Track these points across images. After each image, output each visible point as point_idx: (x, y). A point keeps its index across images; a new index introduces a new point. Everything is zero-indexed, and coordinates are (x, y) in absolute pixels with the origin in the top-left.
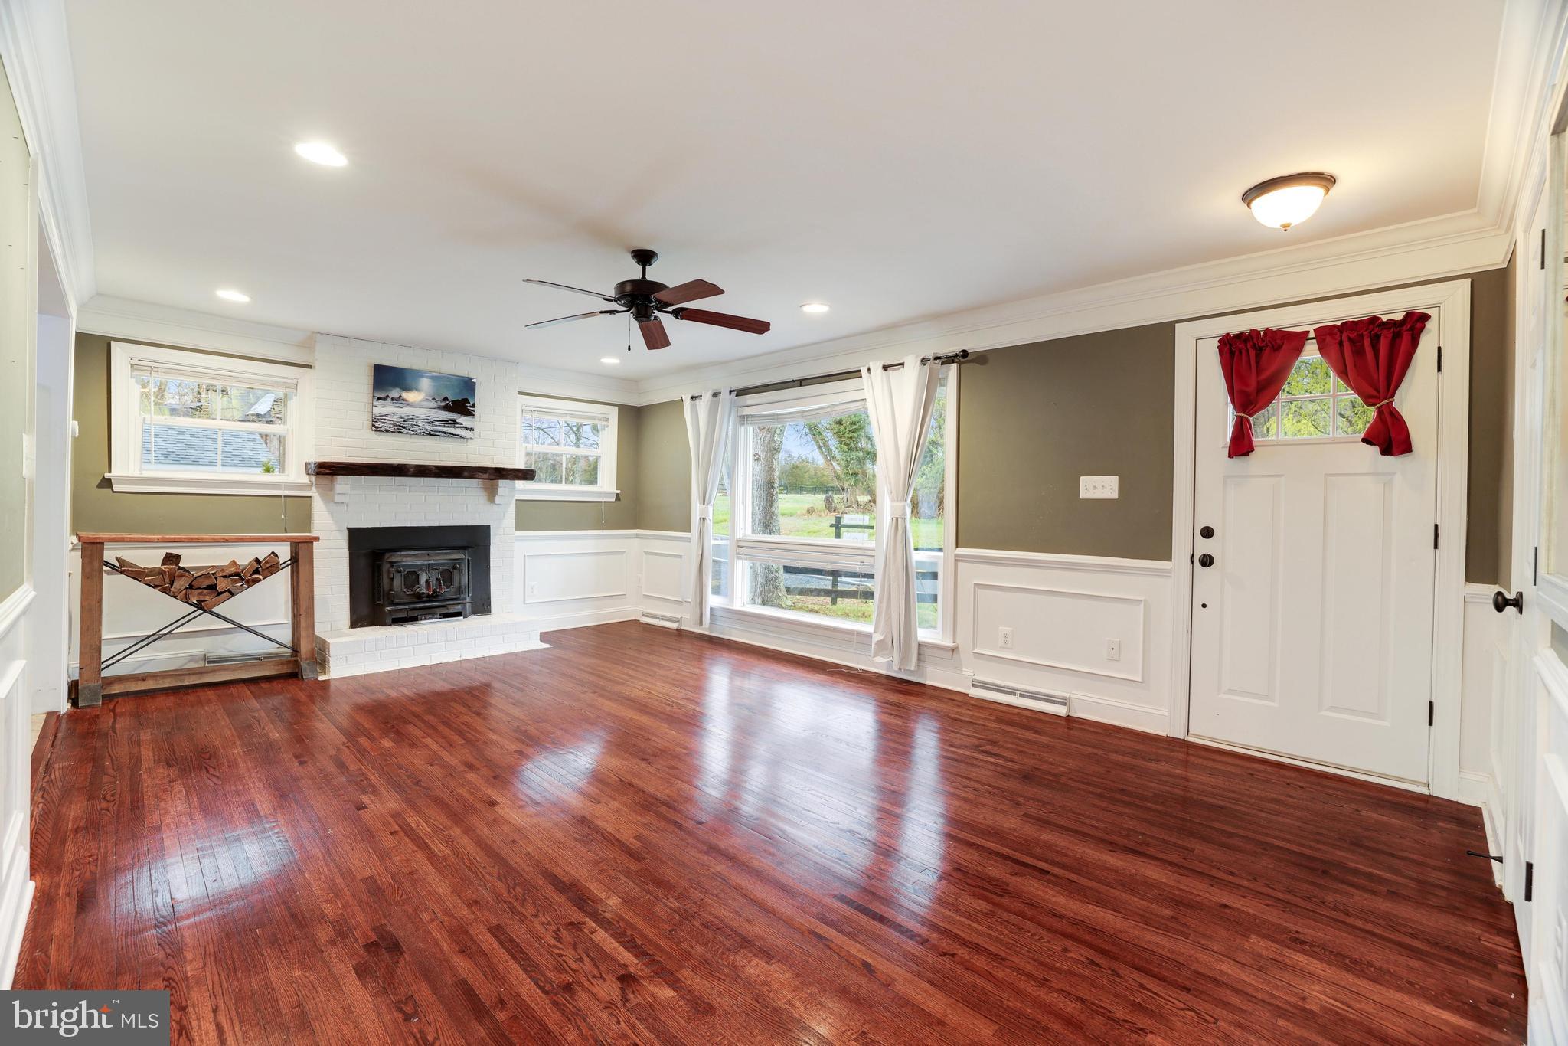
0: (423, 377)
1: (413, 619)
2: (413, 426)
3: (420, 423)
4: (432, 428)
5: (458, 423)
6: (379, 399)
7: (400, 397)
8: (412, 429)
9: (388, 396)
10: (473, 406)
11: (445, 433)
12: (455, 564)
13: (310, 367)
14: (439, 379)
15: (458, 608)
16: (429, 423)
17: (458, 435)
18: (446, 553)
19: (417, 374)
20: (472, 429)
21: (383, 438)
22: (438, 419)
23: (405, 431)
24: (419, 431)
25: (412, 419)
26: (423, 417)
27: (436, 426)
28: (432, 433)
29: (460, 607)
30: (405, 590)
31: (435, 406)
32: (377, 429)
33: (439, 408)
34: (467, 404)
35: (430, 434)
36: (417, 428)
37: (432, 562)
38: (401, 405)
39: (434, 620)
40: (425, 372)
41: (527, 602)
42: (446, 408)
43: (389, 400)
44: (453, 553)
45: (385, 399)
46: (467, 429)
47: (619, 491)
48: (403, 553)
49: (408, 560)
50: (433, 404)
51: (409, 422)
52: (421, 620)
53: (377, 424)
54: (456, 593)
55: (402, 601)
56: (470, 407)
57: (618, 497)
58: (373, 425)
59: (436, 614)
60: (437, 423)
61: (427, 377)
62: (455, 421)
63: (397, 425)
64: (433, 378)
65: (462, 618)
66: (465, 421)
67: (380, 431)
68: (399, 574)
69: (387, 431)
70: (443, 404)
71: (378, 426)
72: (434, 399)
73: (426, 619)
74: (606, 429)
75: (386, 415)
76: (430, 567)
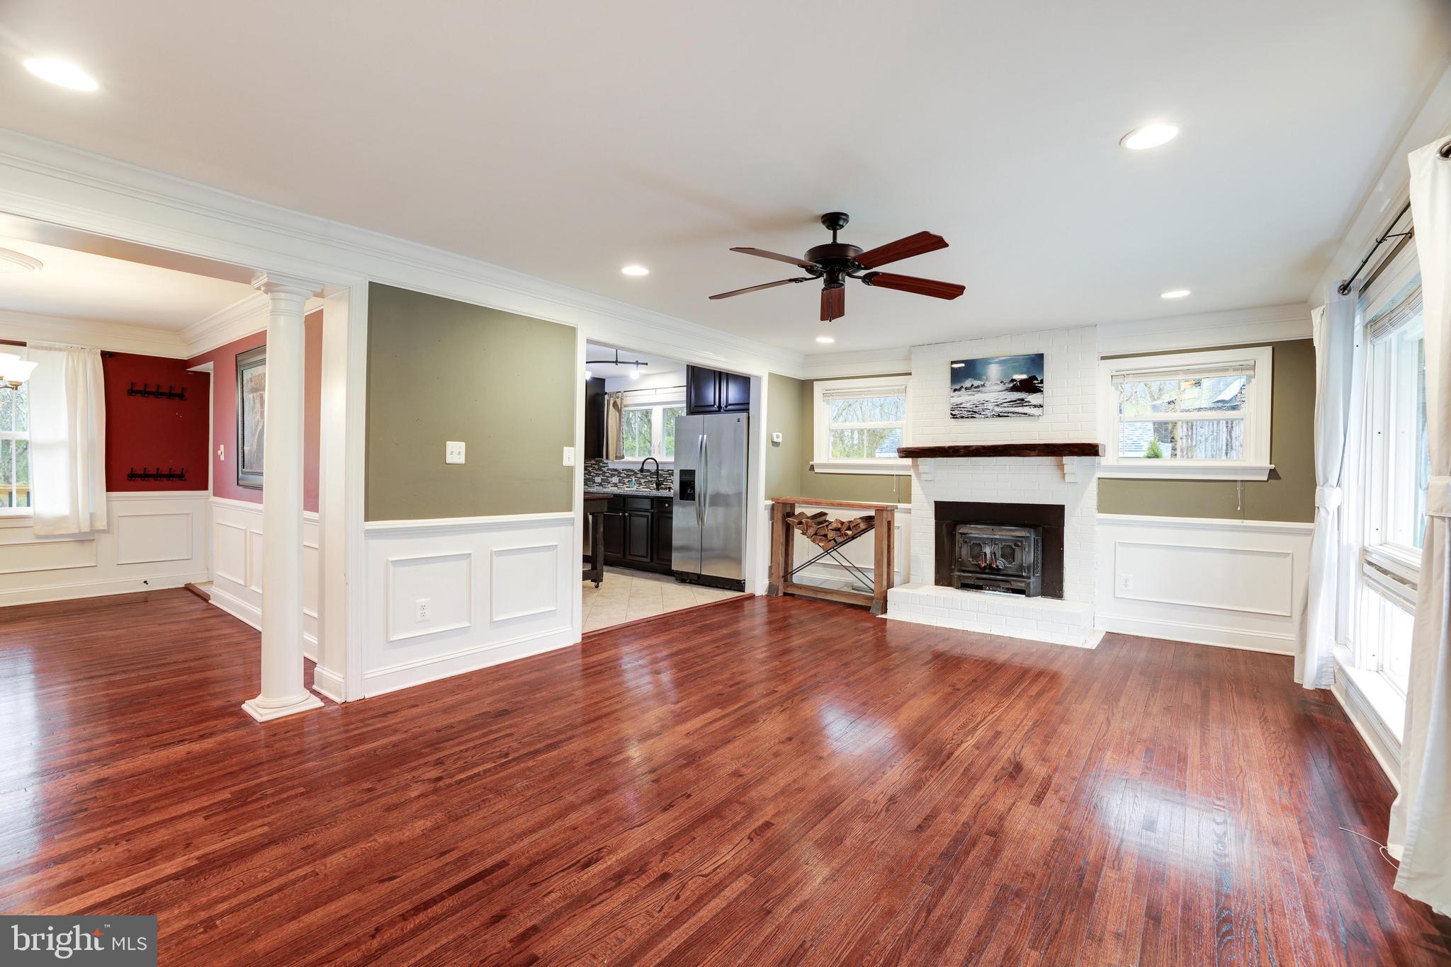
0: (991, 363)
1: (978, 588)
2: (983, 410)
3: (990, 406)
4: (1001, 410)
5: (1026, 402)
6: (955, 390)
7: (972, 385)
8: (983, 413)
9: (962, 387)
10: (1042, 382)
11: (1013, 413)
12: (1018, 541)
13: (910, 374)
14: (1006, 362)
15: (1021, 585)
16: (998, 405)
17: (1026, 414)
18: (1010, 530)
19: (986, 362)
20: (1041, 406)
21: (961, 423)
22: (1006, 401)
23: (977, 416)
24: (989, 414)
25: (983, 404)
26: (993, 400)
27: (1005, 407)
28: (1001, 414)
29: (1023, 585)
30: (970, 559)
31: (1003, 388)
32: (954, 416)
33: (1008, 390)
34: (1036, 382)
35: (999, 416)
36: (987, 412)
37: (997, 537)
38: (973, 393)
39: (997, 592)
40: (993, 358)
41: (1116, 596)
42: (1015, 389)
43: (963, 389)
44: (1015, 530)
45: (959, 390)
46: (1035, 406)
47: (1273, 466)
48: (972, 526)
49: (976, 531)
50: (1001, 387)
51: (981, 407)
52: (986, 590)
53: (954, 413)
54: (1017, 570)
55: (967, 569)
56: (1039, 383)
57: (1273, 474)
58: (951, 414)
59: (1000, 587)
60: (1005, 405)
61: (996, 363)
62: (1023, 400)
63: (970, 411)
64: (1002, 363)
65: (1024, 596)
66: (1033, 398)
67: (956, 418)
68: (966, 545)
69: (962, 417)
70: (1011, 385)
71: (956, 414)
72: (1002, 382)
73: (989, 590)
74: (1253, 380)
75: (961, 404)
76: (993, 541)
